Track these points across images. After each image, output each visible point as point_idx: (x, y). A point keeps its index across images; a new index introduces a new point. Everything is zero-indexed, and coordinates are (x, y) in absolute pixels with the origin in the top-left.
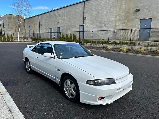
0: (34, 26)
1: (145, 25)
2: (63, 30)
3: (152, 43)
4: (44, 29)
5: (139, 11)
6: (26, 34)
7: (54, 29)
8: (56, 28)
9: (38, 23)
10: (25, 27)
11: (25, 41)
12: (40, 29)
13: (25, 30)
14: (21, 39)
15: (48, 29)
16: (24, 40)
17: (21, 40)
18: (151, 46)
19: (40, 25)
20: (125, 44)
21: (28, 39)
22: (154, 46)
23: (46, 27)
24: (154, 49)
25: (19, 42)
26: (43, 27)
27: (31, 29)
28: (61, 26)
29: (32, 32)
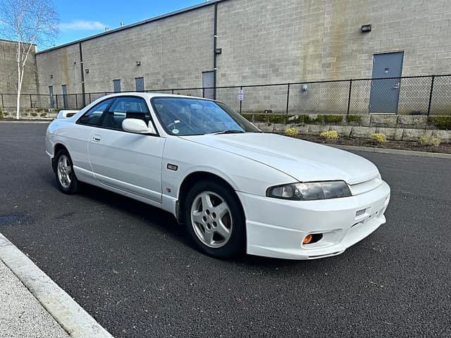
0: (66, 74)
1: (386, 69)
2: (153, 84)
3: (407, 119)
4: (96, 82)
5: (370, 31)
6: (39, 98)
7: (127, 82)
8: (132, 79)
9: (79, 63)
10: (37, 76)
11: (39, 117)
12: (83, 84)
13: (38, 85)
14: (25, 112)
15: (108, 81)
16: (35, 115)
17: (26, 115)
18: (404, 126)
19: (84, 72)
20: (332, 122)
21: (47, 111)
22: (413, 126)
23: (103, 76)
24: (412, 133)
25: (20, 120)
26: (94, 75)
27: (55, 84)
28: (147, 75)
29: (58, 90)
